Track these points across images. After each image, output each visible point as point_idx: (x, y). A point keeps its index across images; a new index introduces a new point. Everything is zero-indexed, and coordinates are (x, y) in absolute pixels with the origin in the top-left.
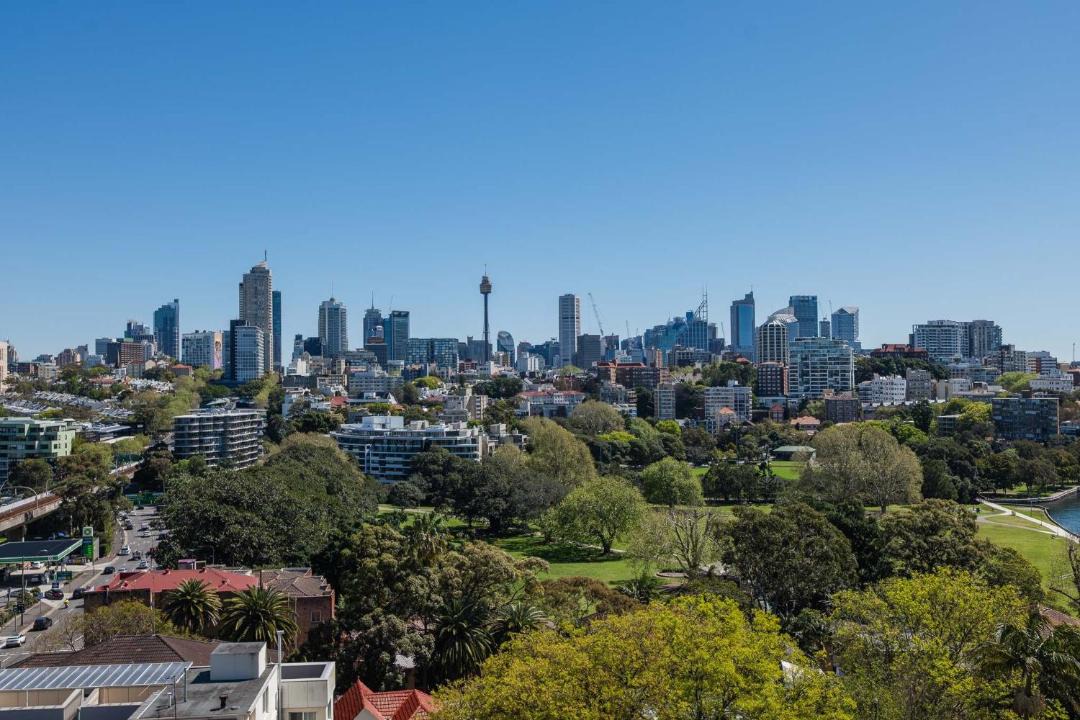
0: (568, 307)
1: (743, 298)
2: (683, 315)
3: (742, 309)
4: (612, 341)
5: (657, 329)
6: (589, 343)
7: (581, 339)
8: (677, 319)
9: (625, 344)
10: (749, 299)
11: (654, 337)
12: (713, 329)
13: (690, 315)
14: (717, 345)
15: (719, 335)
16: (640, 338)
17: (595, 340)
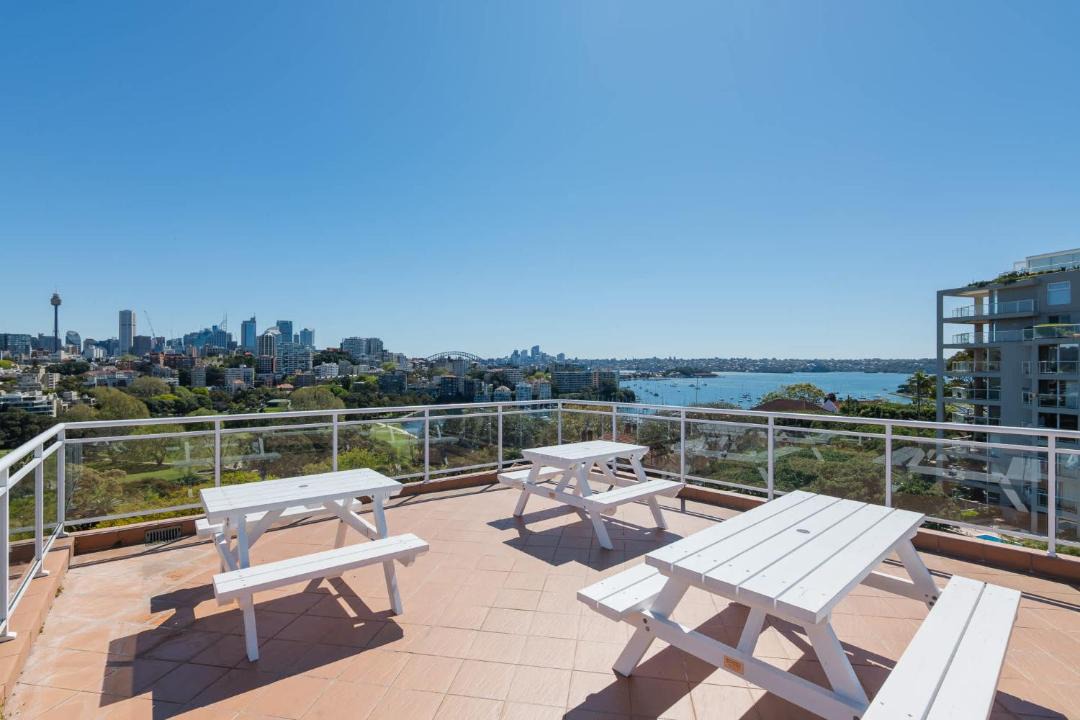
0: (126, 319)
1: (249, 320)
2: (210, 327)
3: (248, 327)
4: (161, 340)
5: (193, 334)
6: (142, 342)
7: (135, 338)
8: (206, 330)
9: (169, 343)
10: (253, 320)
11: (190, 339)
12: (230, 336)
13: (215, 327)
14: (233, 345)
15: (234, 340)
16: (180, 339)
17: (147, 340)
